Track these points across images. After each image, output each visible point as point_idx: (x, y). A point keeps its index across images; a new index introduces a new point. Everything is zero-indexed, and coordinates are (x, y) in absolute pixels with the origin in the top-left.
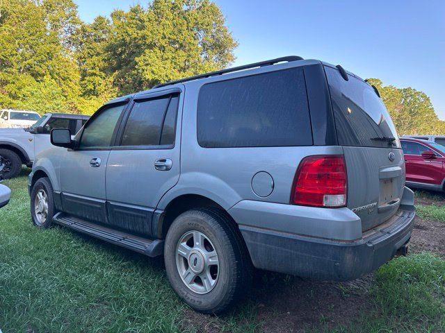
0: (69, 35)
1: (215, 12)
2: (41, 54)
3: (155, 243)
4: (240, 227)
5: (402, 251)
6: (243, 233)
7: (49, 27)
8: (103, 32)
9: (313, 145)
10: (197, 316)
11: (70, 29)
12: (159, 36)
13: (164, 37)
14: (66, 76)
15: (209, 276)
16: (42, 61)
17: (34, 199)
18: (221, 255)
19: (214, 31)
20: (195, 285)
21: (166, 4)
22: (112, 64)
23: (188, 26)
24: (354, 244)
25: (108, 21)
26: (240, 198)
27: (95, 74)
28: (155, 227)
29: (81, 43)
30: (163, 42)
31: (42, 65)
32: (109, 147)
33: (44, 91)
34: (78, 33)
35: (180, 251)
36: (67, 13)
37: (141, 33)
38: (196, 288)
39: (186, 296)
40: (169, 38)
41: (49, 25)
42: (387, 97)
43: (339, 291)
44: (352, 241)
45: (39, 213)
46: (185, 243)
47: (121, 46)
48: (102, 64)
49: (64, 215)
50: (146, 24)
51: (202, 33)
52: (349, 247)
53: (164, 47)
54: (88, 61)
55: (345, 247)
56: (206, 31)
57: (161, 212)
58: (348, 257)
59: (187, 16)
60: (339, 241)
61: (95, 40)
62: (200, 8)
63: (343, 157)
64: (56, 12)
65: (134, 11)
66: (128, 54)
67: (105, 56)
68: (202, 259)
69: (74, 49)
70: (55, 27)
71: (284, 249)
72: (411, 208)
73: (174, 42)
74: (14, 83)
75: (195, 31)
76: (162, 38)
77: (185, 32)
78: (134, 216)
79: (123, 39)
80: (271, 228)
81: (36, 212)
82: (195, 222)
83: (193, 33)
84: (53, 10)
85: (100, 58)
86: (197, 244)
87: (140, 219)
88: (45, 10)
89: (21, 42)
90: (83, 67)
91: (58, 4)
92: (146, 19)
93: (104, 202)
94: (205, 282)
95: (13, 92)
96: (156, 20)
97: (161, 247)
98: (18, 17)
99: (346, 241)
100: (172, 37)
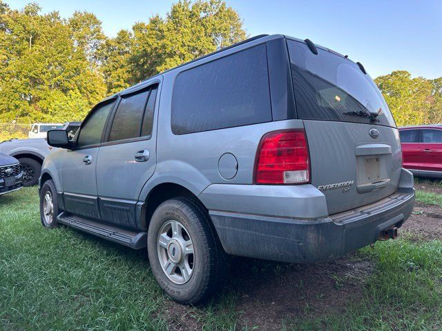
0: (95, 50)
1: (232, 17)
2: (68, 70)
3: (140, 235)
4: (210, 213)
5: (390, 233)
6: (213, 219)
7: (76, 44)
8: (126, 45)
9: (272, 121)
10: (176, 307)
11: (95, 45)
12: (179, 44)
13: (183, 45)
14: (93, 89)
15: (187, 265)
16: (70, 77)
17: (43, 202)
18: (195, 243)
19: (232, 35)
20: (176, 276)
21: (184, 13)
22: (135, 75)
23: (206, 33)
24: (317, 222)
25: (130, 34)
26: (208, 183)
27: (120, 86)
28: (138, 219)
29: (106, 57)
30: (182, 50)
31: (71, 80)
32: (99, 144)
33: (71, 105)
34: (103, 48)
35: (161, 242)
36: (92, 30)
37: (161, 43)
38: (176, 279)
39: (167, 287)
40: (189, 46)
41: (76, 42)
42: (417, 89)
43: (333, 281)
44: (315, 219)
45: (47, 214)
46: (165, 234)
47: (142, 57)
48: (126, 76)
49: (68, 214)
50: (165, 33)
51: (220, 39)
52: (311, 225)
53: (184, 55)
54: (114, 74)
55: (307, 226)
56: (224, 35)
57: (142, 204)
58: (311, 237)
59: (205, 23)
60: (301, 219)
61: (119, 53)
62: (217, 14)
63: (303, 131)
64: (82, 29)
65: (154, 22)
66: (150, 64)
67: (128, 68)
68: (180, 249)
69: (100, 63)
70: (82, 44)
71: (249, 232)
72: (409, 191)
73: (194, 49)
74: (45, 99)
75: (213, 37)
76: (182, 46)
77: (203, 39)
78: (120, 209)
79: (145, 50)
80: (238, 211)
81: (45, 214)
82: (171, 211)
83: (211, 39)
84: (79, 28)
85: (124, 70)
86: (175, 233)
87: (125, 212)
88: (71, 29)
89: (51, 60)
90: (109, 79)
91: (84, 22)
92: (165, 29)
93: (96, 198)
94: (183, 271)
95: (45, 108)
96: (175, 29)
97: (144, 239)
98: (47, 37)
99: (308, 219)
100: (190, 44)
